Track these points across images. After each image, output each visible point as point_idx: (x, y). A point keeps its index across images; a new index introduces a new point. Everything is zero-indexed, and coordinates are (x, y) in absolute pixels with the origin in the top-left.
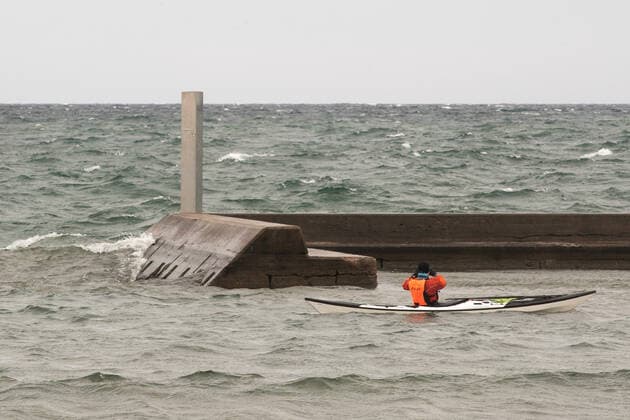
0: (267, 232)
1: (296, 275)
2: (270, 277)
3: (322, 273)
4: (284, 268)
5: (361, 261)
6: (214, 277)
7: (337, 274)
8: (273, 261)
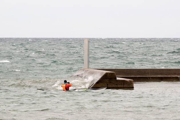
0: (107, 73)
1: (114, 84)
2: (107, 84)
3: (120, 84)
4: (111, 82)
5: (130, 81)
6: (94, 84)
7: (124, 84)
8: (108, 81)
